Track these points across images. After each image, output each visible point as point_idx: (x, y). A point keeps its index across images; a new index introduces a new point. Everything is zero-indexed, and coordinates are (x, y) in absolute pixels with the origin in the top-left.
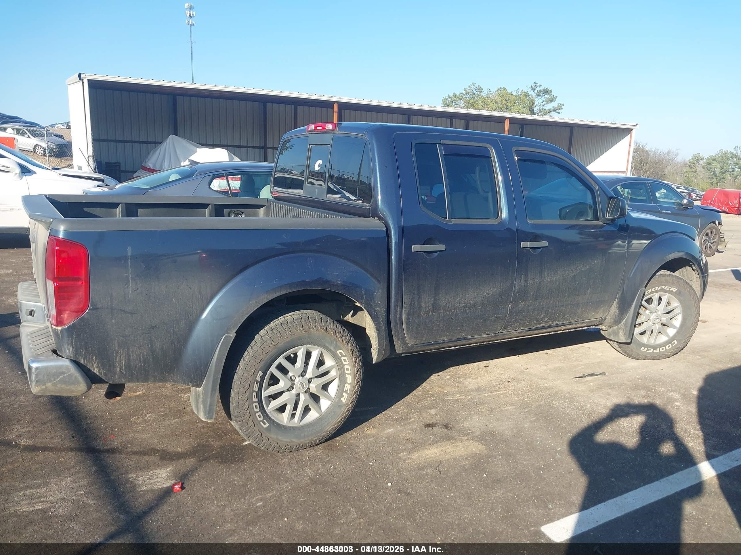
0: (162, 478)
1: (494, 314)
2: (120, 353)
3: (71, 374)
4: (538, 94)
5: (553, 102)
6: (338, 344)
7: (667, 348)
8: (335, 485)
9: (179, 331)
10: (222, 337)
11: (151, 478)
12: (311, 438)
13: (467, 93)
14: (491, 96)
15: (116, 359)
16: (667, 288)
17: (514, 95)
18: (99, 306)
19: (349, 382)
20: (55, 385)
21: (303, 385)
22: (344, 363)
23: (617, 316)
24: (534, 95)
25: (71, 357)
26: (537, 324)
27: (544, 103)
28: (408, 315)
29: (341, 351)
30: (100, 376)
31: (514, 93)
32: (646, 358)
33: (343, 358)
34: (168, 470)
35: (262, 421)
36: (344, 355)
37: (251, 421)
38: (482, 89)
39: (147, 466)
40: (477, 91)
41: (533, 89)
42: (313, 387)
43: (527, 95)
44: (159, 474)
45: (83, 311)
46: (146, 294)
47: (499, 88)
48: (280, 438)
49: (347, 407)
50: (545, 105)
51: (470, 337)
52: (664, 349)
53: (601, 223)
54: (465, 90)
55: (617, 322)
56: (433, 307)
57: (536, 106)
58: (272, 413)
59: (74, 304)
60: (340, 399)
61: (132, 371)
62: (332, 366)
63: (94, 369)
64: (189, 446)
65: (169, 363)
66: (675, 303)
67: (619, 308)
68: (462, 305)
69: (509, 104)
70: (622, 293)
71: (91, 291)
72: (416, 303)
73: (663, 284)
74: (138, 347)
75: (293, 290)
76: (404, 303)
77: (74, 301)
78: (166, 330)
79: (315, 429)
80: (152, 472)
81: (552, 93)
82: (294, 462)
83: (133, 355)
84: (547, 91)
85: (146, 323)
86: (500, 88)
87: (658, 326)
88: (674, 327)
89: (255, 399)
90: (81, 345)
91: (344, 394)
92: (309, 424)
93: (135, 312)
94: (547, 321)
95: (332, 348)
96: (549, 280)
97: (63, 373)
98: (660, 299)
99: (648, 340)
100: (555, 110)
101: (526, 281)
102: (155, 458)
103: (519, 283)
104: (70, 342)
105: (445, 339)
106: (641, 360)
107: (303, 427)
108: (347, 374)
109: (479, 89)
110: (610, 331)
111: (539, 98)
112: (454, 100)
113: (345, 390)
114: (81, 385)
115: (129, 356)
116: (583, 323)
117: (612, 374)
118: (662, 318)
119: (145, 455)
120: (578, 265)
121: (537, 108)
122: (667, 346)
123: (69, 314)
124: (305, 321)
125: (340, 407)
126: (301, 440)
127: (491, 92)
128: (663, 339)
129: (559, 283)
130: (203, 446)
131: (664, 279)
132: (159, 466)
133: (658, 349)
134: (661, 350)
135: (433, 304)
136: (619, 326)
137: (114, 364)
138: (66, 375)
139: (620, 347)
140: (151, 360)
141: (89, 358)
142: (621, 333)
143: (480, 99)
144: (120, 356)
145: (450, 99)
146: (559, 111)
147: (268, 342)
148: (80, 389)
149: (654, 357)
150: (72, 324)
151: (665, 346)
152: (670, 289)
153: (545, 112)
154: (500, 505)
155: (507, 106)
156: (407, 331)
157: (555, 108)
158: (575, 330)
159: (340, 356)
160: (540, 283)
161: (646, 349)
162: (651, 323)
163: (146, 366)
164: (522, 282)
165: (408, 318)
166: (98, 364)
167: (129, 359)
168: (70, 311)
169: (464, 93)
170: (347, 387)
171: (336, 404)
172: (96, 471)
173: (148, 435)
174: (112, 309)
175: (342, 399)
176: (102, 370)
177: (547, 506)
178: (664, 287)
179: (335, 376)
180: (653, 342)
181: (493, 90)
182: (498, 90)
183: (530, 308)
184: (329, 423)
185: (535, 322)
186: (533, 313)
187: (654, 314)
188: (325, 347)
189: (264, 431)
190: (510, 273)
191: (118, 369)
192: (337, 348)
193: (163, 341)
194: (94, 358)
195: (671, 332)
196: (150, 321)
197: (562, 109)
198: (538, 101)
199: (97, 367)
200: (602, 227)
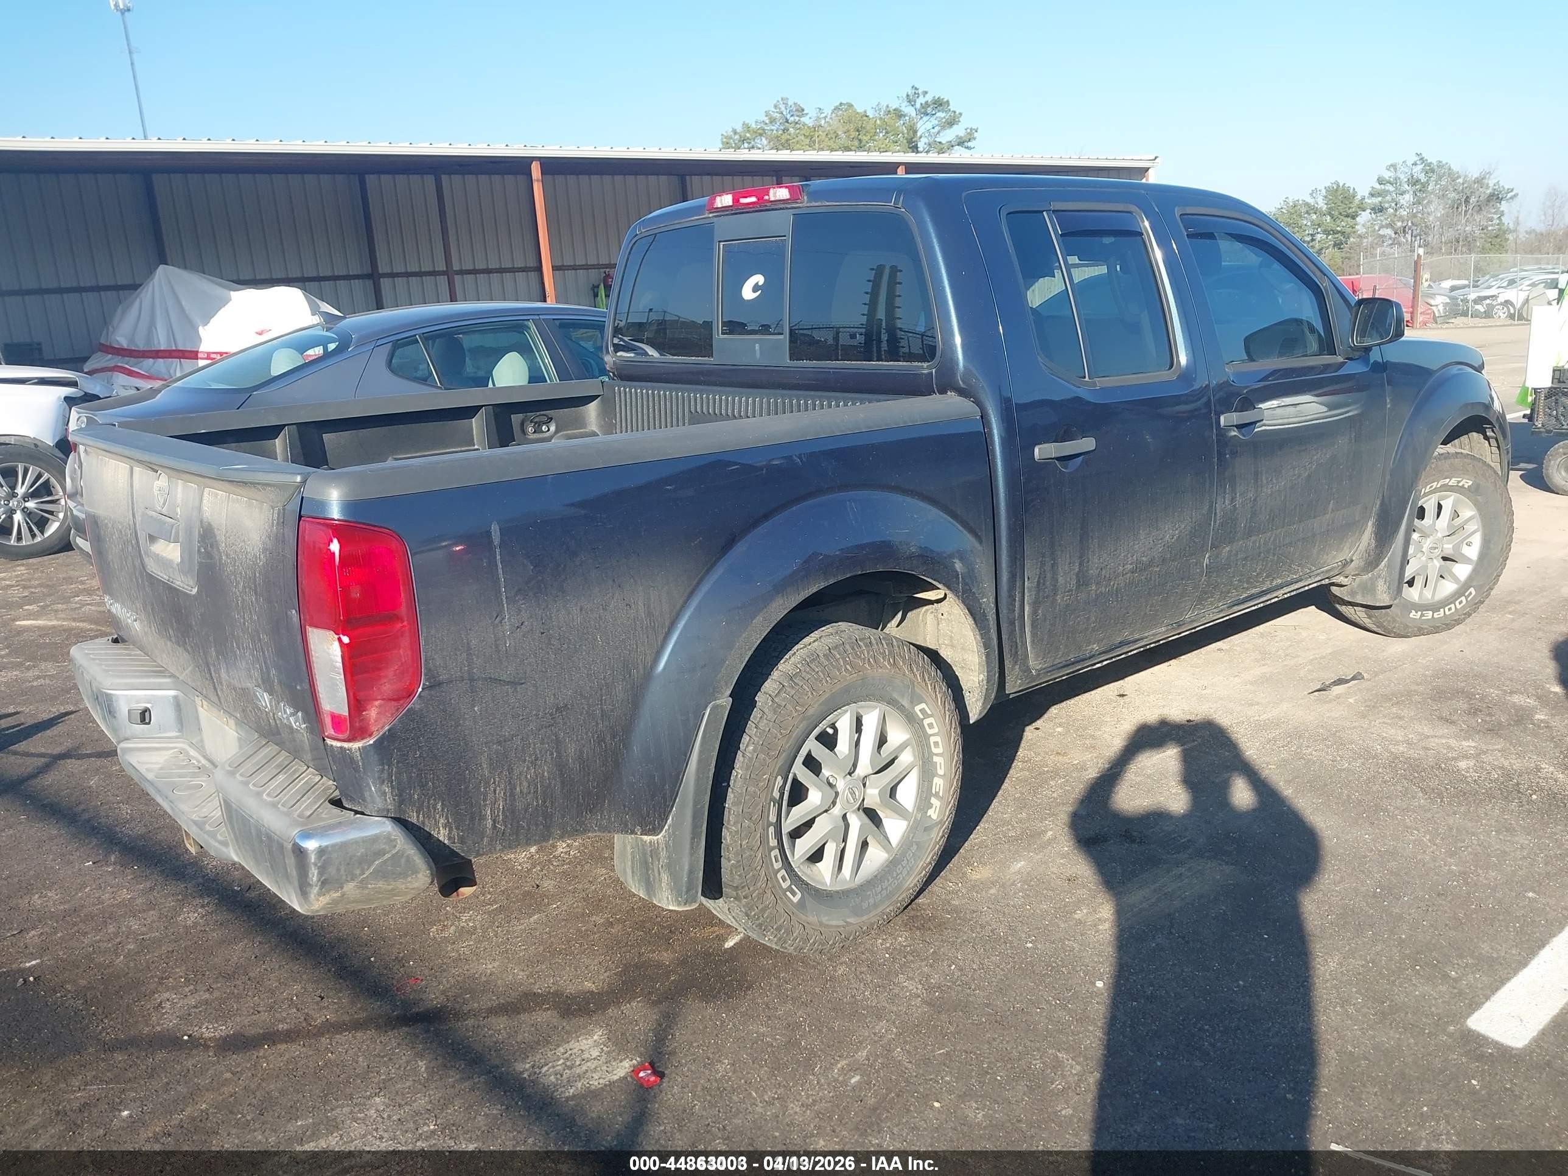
0: (594, 1059)
1: (1182, 579)
2: (494, 783)
3: (397, 853)
4: (924, 111)
5: (955, 126)
6: (918, 690)
7: (1458, 606)
8: (988, 1005)
9: (612, 711)
10: (705, 709)
11: (568, 1063)
12: (880, 909)
13: (773, 121)
14: (823, 122)
15: (485, 800)
16: (1453, 482)
17: (871, 117)
18: (443, 677)
19: (941, 772)
20: (363, 885)
21: (853, 793)
22: (930, 732)
23: (1372, 553)
24: (913, 114)
25: (388, 811)
26: (1248, 589)
27: (937, 129)
28: (1036, 605)
29: (923, 706)
30: (451, 846)
31: (871, 114)
32: (1421, 631)
33: (926, 722)
34: (595, 1037)
35: (790, 889)
36: (929, 713)
37: (769, 892)
38: (803, 110)
39: (541, 1038)
40: (792, 116)
41: (911, 101)
42: (873, 796)
43: (899, 114)
44: (582, 1051)
45: (410, 693)
46: (542, 633)
47: (838, 104)
48: (824, 920)
49: (941, 828)
50: (939, 133)
51: (1137, 636)
52: (1453, 610)
53: (1340, 359)
54: (767, 114)
55: (1372, 564)
56: (1078, 581)
57: (921, 137)
58: (802, 867)
59: (388, 684)
60: (926, 813)
61: (518, 822)
62: (904, 742)
63: (439, 833)
64: (607, 974)
65: (593, 787)
66: (1468, 512)
67: (1376, 534)
68: (1129, 567)
69: (864, 138)
70: (1382, 504)
71: (422, 643)
72: (1049, 576)
73: (1446, 474)
74: (532, 763)
75: (831, 581)
76: (1026, 579)
77: (390, 672)
78: (587, 713)
79: (886, 888)
80: (561, 1050)
81: (952, 108)
82: (863, 969)
83: (520, 784)
84: (939, 104)
85: (545, 702)
86: (841, 104)
87: (1438, 563)
88: (1466, 560)
89: (773, 842)
90: (411, 777)
91: (933, 800)
92: (872, 879)
93: (521, 679)
94: (1263, 582)
95: (905, 703)
96: (1269, 492)
97: (380, 853)
98: (1440, 507)
99: (1421, 593)
100: (961, 143)
101: (1233, 500)
102: (545, 1017)
103: (1222, 505)
104: (385, 775)
105: (1096, 647)
106: (1409, 637)
107: (861, 886)
108: (937, 755)
109: (797, 110)
110: (1355, 584)
111: (925, 118)
112: (744, 139)
113: (934, 792)
114: (420, 875)
115: (514, 788)
116: (1318, 574)
117: (1376, 674)
118: (1445, 546)
119: (519, 1013)
120: (1314, 452)
121: (924, 140)
122: (1457, 603)
123: (380, 706)
124: (853, 649)
125: (927, 829)
126: (865, 918)
127: (823, 115)
128: (1448, 587)
129: (1285, 497)
130: (637, 966)
131: (1446, 464)
132: (568, 1036)
133: (1442, 610)
134: (1447, 613)
135: (1077, 575)
136: (1376, 572)
137: (481, 812)
138: (387, 856)
139: (1370, 617)
140: (558, 788)
141: (429, 807)
142: (1381, 586)
143: (802, 132)
144: (495, 791)
145: (737, 137)
146: (969, 144)
147: (789, 707)
148: (416, 885)
149: (1436, 628)
150: (389, 730)
151: (1454, 602)
152: (1459, 482)
153: (942, 149)
154: (1354, 990)
155: (860, 140)
156: (1033, 642)
157: (961, 138)
158: (1298, 592)
159: (922, 717)
160: (1255, 500)
161: (1419, 613)
162: (1424, 558)
163: (547, 804)
164: (1227, 502)
165: (1034, 612)
166: (447, 818)
167: (512, 795)
168: (383, 699)
169: (767, 122)
170: (938, 784)
171: (918, 826)
172: (431, 1072)
173: (497, 964)
174: (472, 680)
175: (930, 812)
176: (455, 832)
177: (1446, 976)
178: (1448, 480)
179: (912, 763)
180: (1430, 597)
181: (828, 111)
182: (836, 108)
183: (1239, 556)
184: (911, 868)
185: (1246, 585)
186: (1243, 566)
187: (1429, 540)
188: (892, 702)
189: (795, 910)
190: (1207, 485)
191: (489, 823)
192: (916, 699)
193: (582, 739)
194: (439, 806)
195: (1463, 571)
196: (554, 695)
197: (975, 139)
198: (924, 126)
199: (445, 827)
200: (1342, 365)
